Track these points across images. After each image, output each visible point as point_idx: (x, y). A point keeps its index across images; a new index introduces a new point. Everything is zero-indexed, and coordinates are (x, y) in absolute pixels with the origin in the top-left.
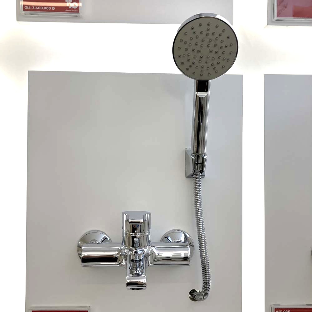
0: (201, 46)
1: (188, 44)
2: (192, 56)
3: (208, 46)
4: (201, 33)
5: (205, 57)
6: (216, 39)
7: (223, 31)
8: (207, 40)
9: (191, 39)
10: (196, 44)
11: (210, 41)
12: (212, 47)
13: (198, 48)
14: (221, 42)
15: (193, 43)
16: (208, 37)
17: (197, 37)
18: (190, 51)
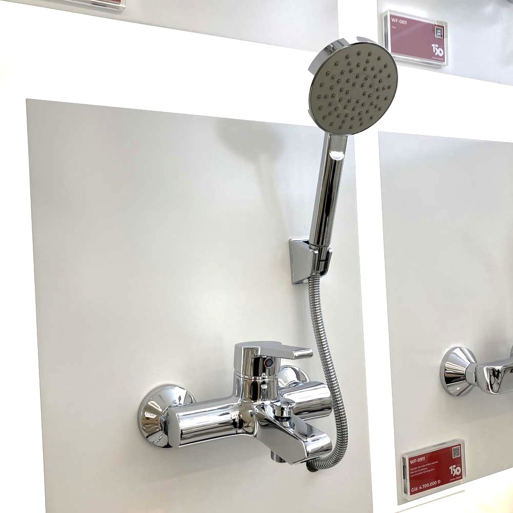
1: (336, 79)
2: (337, 98)
3: (362, 86)
4: (358, 66)
5: (354, 101)
6: (375, 77)
7: (385, 66)
8: (362, 77)
9: (342, 73)
10: (347, 81)
11: (366, 79)
12: (366, 88)
13: (348, 87)
14: (380, 81)
15: (344, 78)
16: (365, 72)
17: (351, 71)
18: (336, 90)
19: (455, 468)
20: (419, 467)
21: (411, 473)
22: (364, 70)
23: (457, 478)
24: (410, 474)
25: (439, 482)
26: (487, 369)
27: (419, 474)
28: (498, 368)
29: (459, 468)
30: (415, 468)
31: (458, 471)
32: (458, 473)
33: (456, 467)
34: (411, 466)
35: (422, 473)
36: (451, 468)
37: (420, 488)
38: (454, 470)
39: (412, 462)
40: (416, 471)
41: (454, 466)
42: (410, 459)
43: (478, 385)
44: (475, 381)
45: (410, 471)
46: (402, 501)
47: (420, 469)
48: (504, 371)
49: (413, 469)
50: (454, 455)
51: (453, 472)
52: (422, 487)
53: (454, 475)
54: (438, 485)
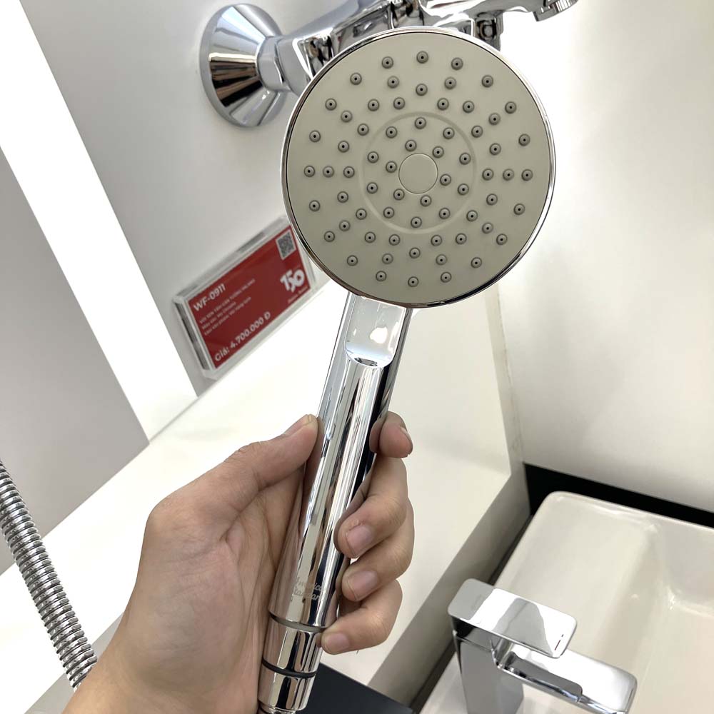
0: (410, 147)
2: (361, 182)
3: (437, 154)
4: (421, 92)
5: (413, 198)
6: (475, 133)
8: (436, 127)
11: (448, 135)
12: (449, 165)
13: (391, 151)
14: (494, 151)
15: (377, 123)
16: (444, 114)
17: (399, 105)
18: (356, 159)
19: (292, 276)
20: (218, 308)
21: (204, 328)
22: (442, 106)
23: (300, 292)
24: (202, 331)
25: (267, 315)
26: (301, 45)
27: (220, 322)
28: (323, 34)
29: (299, 273)
30: (209, 316)
31: (299, 278)
32: (300, 283)
33: (293, 272)
34: (198, 315)
35: (227, 317)
36: (284, 279)
37: (233, 345)
38: (290, 280)
39: (198, 306)
40: (214, 320)
41: (289, 273)
42: (192, 302)
43: (291, 89)
44: (283, 80)
45: (200, 325)
46: (202, 386)
47: (220, 311)
48: (340, 38)
49: (204, 319)
50: (283, 252)
51: (290, 285)
52: (235, 342)
53: (293, 289)
54: (266, 323)
